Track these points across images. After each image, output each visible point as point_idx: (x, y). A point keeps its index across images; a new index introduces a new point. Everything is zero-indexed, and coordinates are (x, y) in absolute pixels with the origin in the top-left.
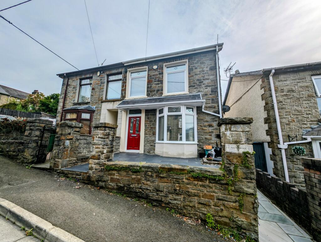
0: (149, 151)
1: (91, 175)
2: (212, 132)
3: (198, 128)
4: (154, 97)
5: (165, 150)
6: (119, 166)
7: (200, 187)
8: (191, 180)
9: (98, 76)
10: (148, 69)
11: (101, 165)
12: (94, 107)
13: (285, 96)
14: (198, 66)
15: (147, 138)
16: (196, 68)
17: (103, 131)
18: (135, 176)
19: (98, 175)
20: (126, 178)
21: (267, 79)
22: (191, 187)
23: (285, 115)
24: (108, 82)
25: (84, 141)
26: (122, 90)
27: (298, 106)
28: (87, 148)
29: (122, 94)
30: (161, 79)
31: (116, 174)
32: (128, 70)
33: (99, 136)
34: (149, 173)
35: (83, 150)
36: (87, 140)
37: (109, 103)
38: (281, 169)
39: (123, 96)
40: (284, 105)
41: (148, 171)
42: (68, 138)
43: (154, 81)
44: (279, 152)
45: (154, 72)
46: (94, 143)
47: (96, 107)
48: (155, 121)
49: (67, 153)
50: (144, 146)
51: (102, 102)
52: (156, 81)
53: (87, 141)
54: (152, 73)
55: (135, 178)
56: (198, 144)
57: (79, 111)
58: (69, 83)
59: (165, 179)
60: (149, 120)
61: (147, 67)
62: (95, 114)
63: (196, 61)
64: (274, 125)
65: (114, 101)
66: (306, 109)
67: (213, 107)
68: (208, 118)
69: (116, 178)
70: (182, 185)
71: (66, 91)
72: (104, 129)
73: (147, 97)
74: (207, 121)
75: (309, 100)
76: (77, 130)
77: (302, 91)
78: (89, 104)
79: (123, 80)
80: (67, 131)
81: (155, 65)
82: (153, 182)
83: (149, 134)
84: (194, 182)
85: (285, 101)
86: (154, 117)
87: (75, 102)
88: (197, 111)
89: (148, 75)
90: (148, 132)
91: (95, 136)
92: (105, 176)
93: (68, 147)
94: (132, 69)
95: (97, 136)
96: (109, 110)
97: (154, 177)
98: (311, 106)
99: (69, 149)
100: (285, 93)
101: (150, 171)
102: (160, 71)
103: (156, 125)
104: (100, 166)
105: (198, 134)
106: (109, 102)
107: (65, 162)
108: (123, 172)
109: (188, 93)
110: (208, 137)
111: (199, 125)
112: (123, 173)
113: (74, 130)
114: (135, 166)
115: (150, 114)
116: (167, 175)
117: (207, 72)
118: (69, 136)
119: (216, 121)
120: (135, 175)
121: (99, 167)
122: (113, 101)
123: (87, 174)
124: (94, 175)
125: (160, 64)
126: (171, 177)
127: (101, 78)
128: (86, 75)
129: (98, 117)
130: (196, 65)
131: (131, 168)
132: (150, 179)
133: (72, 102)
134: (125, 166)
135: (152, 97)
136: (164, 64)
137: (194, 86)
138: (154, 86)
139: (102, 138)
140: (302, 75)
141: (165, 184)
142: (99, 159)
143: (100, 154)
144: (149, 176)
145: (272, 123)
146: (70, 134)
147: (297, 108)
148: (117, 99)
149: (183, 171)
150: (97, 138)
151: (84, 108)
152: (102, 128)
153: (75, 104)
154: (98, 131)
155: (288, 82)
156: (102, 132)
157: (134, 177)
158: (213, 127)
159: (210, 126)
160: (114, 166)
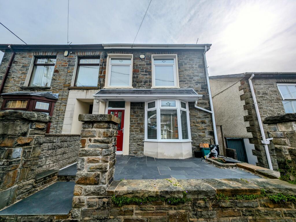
0: (135, 152)
1: (79, 220)
2: (205, 129)
3: (191, 125)
4: (141, 89)
5: (159, 151)
6: (142, 194)
7: (286, 216)
8: (270, 206)
9: (65, 56)
10: (133, 58)
11: (101, 195)
12: (56, 95)
13: (261, 98)
14: (188, 62)
15: (133, 136)
16: (186, 64)
17: (106, 130)
18: (175, 211)
19: (96, 216)
20: (158, 217)
21: (247, 82)
22: (273, 218)
23: (263, 114)
24: (79, 65)
25: (49, 144)
26: (100, 77)
27: (271, 107)
28: (52, 156)
29: (99, 81)
30: (149, 70)
31: (135, 211)
32: (108, 54)
33: (96, 138)
34: (200, 201)
35: (46, 160)
36: (54, 142)
37: (80, 91)
38: (266, 163)
39: (101, 84)
40: (261, 105)
41: (197, 199)
42: (19, 143)
43: (141, 71)
44: (262, 147)
45: (140, 62)
46: (84, 152)
47: (59, 95)
48: (143, 116)
49: (14, 173)
50: (130, 146)
51: (69, 89)
52: (143, 72)
53: (54, 144)
54: (138, 62)
55: (175, 215)
56: (192, 142)
57: (32, 98)
58: (16, 59)
59: (230, 210)
60: (136, 115)
61: (132, 55)
62: (57, 104)
63: (185, 57)
64: (256, 123)
65: (87, 89)
66: (277, 110)
67: (205, 104)
68: (200, 115)
69: (137, 220)
70: (258, 218)
71: (9, 69)
72: (106, 125)
73: (132, 87)
74: (200, 118)
75: (278, 103)
76: (40, 127)
77: (272, 95)
78: (48, 90)
79: (101, 65)
80: (18, 128)
81: (142, 54)
82: (209, 218)
83: (136, 131)
84: (275, 209)
85: (262, 102)
86: (141, 111)
87: (24, 85)
88: (189, 106)
89: (134, 63)
90: (134, 128)
91: (87, 139)
92: (112, 217)
93: (19, 160)
94: (114, 54)
95: (93, 139)
96: (79, 100)
97: (210, 209)
98: (280, 107)
99: (20, 165)
100: (261, 95)
101: (201, 199)
102: (147, 62)
103: (144, 120)
104: (99, 198)
105: (192, 131)
106: (81, 89)
107: (9, 194)
108: (150, 205)
109: (179, 87)
110: (201, 134)
111: (192, 121)
112: (150, 207)
113: (34, 127)
114: (174, 192)
115: (136, 107)
116: (232, 202)
117: (196, 69)
118: (23, 137)
119: (208, 118)
120: (175, 209)
121: (97, 200)
122: (85, 89)
123: (68, 217)
124: (87, 218)
125: (147, 54)
126: (239, 205)
127: (69, 59)
128: (46, 52)
129: (62, 108)
130: (186, 61)
131: (168, 196)
132: (204, 213)
133: (19, 85)
134: (154, 195)
135: (139, 88)
136: (152, 55)
137: (185, 81)
138: (141, 76)
139: (102, 142)
140: (271, 81)
141: (231, 218)
142: (97, 184)
143: (99, 173)
144: (201, 207)
145: (255, 121)
146: (24, 134)
147: (270, 108)
148: (92, 87)
149: (254, 192)
150: (92, 141)
151: (40, 95)
152: (102, 124)
153: (23, 88)
154: (94, 129)
155: (262, 86)
156: (102, 131)
157: (172, 212)
158: (205, 123)
159: (203, 122)
160: (131, 195)
